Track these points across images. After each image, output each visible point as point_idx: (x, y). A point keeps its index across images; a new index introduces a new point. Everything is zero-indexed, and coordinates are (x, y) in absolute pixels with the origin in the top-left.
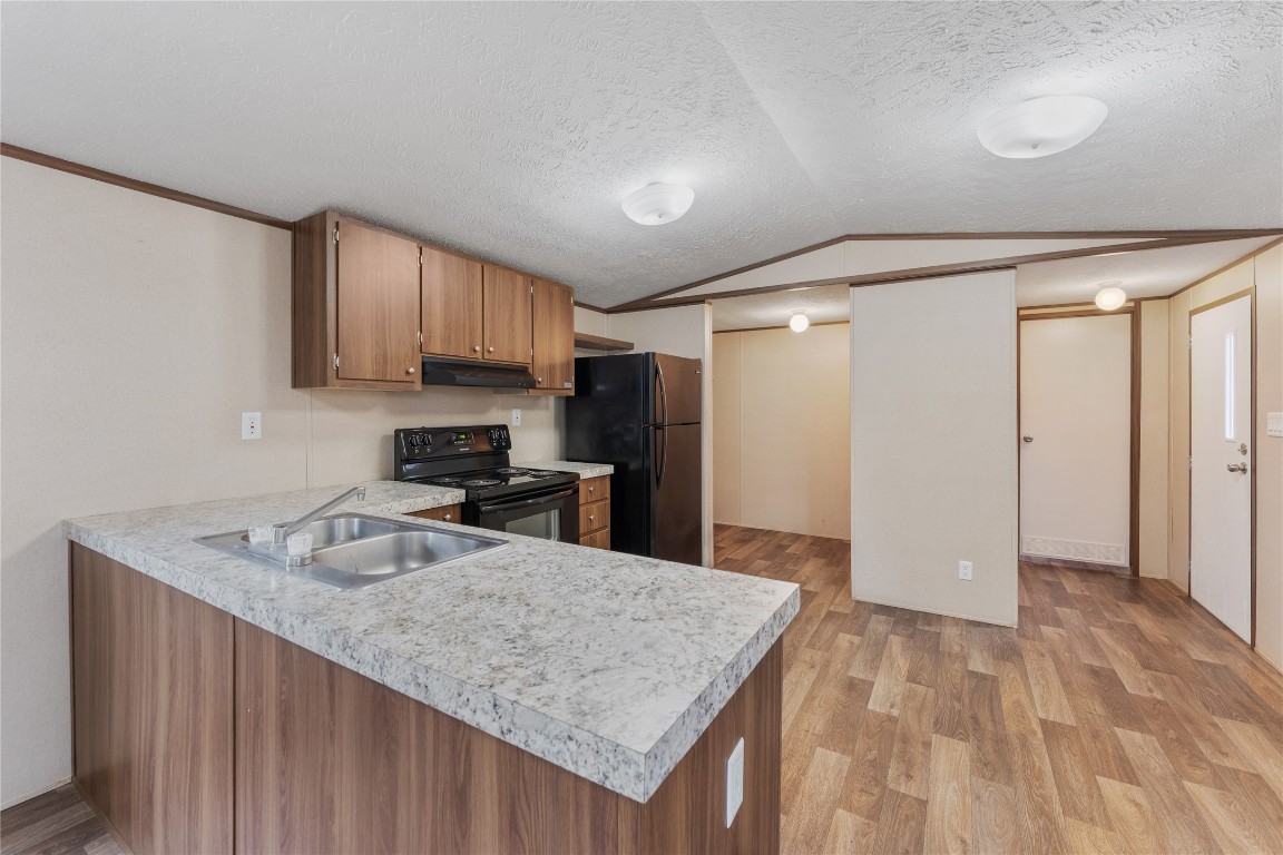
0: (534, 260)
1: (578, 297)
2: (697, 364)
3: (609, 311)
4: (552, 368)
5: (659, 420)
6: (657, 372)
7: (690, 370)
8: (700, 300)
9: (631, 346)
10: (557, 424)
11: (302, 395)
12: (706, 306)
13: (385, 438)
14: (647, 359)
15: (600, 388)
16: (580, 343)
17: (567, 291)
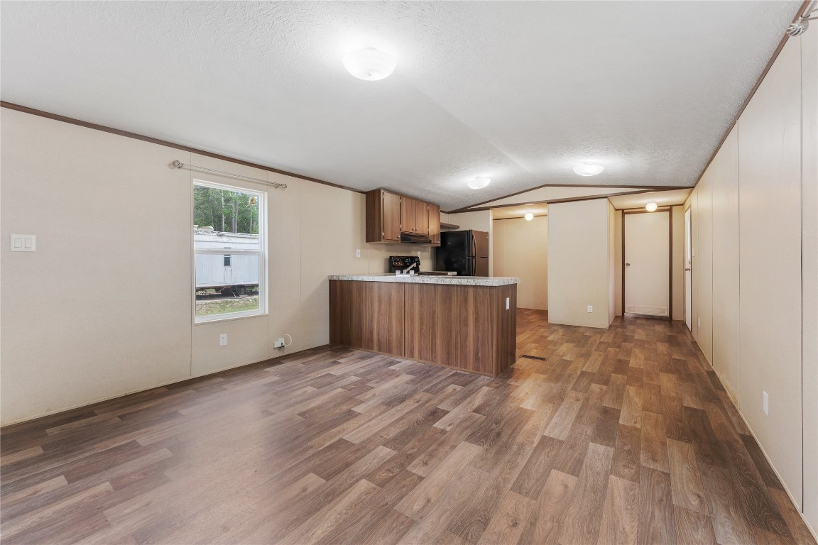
0: (430, 198)
1: (441, 209)
2: (487, 234)
3: (449, 213)
4: (434, 235)
5: (474, 255)
6: (473, 237)
7: (484, 236)
8: (487, 208)
9: (458, 227)
10: (431, 258)
11: (368, 245)
12: (490, 211)
13: (386, 259)
14: (469, 232)
15: (449, 243)
16: (442, 226)
17: (438, 207)
